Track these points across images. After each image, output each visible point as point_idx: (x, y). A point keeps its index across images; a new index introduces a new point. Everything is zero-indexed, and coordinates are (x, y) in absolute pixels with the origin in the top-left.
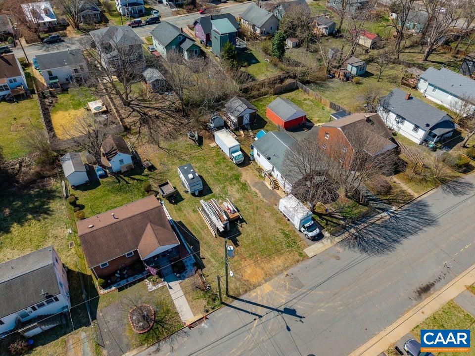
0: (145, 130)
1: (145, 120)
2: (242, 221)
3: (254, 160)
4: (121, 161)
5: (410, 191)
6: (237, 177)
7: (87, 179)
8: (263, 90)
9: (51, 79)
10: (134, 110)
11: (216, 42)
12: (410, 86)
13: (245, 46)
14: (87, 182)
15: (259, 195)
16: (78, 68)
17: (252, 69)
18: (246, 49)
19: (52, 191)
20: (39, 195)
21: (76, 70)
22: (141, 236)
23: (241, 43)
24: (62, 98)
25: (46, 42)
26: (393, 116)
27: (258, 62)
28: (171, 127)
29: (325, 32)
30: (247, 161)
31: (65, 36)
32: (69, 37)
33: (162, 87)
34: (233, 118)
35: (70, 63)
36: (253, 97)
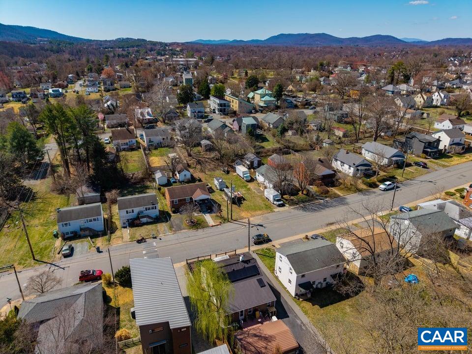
0: (199, 167)
1: (199, 162)
2: (244, 200)
3: (256, 180)
4: (185, 175)
5: (340, 194)
6: (246, 186)
7: (167, 182)
8: (269, 153)
9: (149, 142)
10: (193, 158)
11: (244, 128)
12: (358, 153)
13: (262, 133)
14: (166, 184)
15: (256, 192)
16: (165, 138)
17: (264, 144)
18: (262, 135)
19: (147, 186)
20: (141, 187)
21: (164, 139)
22: (194, 192)
23: (259, 132)
24: (154, 152)
25: (146, 128)
26: (339, 163)
27: (268, 141)
28: (212, 166)
29: (315, 128)
30: (252, 180)
31: (157, 126)
32: (159, 126)
33: (210, 149)
34: (248, 163)
35: (161, 135)
36: (262, 156)
